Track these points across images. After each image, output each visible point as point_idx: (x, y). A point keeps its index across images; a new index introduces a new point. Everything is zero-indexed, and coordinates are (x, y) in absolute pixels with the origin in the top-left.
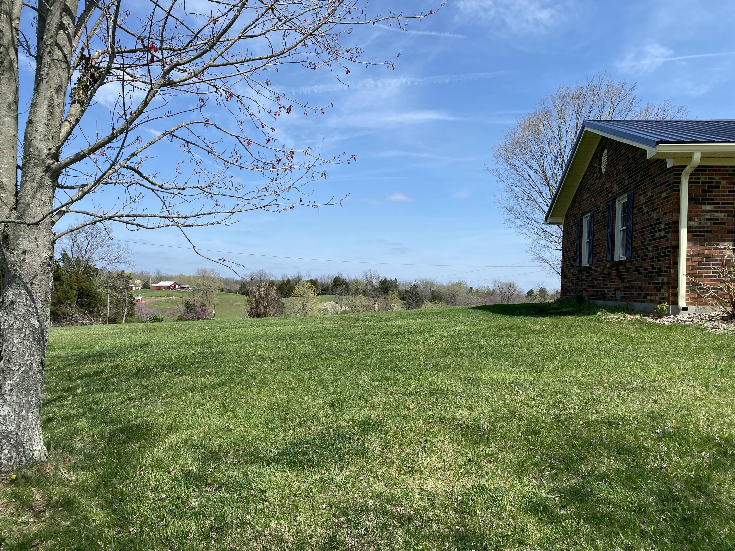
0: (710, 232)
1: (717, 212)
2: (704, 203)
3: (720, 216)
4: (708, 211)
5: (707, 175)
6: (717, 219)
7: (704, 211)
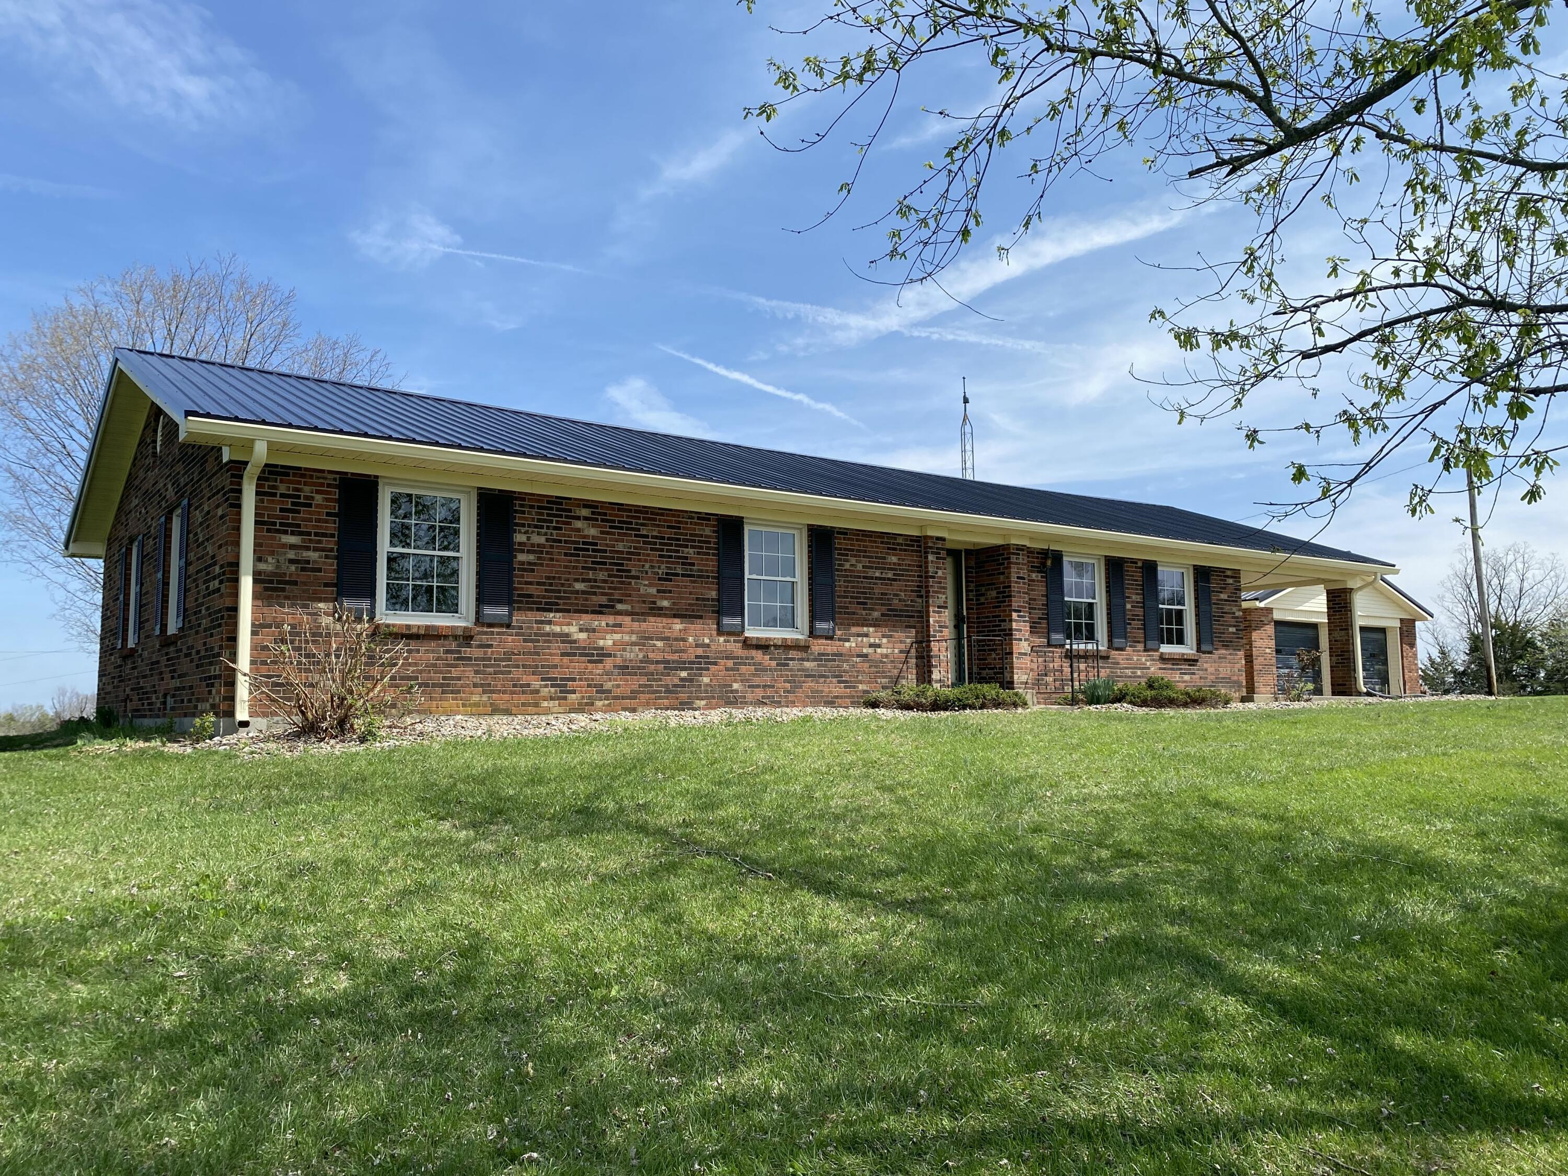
0: (295, 583)
1: (308, 549)
2: (286, 532)
3: (313, 555)
4: (292, 547)
5: (291, 482)
6: (308, 562)
7: (284, 546)
